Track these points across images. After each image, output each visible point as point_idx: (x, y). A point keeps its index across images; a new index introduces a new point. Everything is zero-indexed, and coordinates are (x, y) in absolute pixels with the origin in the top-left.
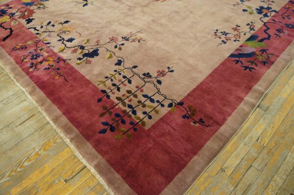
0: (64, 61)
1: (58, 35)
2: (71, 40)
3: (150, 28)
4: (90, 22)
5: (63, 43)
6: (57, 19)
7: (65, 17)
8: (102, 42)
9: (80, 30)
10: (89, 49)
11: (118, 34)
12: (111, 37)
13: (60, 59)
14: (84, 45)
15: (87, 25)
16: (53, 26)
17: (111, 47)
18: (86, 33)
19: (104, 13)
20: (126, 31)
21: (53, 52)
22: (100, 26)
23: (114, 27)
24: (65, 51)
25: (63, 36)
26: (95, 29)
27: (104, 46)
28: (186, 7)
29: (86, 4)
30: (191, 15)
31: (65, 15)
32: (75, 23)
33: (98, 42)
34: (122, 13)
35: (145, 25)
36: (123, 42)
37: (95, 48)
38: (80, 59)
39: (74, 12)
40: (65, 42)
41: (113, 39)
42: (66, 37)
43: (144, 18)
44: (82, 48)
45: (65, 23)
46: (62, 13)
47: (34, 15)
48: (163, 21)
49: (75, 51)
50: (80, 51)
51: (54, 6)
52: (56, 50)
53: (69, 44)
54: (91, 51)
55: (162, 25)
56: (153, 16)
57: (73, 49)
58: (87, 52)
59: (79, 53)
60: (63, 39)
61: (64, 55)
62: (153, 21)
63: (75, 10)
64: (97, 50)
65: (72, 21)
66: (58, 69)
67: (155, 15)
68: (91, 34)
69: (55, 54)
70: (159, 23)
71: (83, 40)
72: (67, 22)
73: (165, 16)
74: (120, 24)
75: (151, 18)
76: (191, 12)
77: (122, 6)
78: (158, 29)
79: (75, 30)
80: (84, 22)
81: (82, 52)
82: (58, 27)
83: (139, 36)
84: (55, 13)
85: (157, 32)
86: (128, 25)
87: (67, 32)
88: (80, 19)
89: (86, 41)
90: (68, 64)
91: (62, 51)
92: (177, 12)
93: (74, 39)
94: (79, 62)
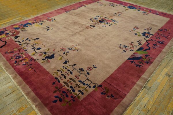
0: (35, 60)
1: (32, 46)
2: (39, 49)
3: (84, 43)
4: (50, 39)
5: (34, 50)
6: (32, 37)
7: (36, 36)
8: (56, 50)
9: (44, 43)
10: (49, 54)
11: (66, 46)
12: (62, 48)
13: (32, 59)
14: (46, 52)
15: (48, 41)
16: (30, 40)
17: (61, 53)
18: (48, 45)
19: (58, 35)
20: (70, 45)
21: (29, 55)
22: (56, 41)
23: (63, 42)
24: (35, 55)
25: (35, 46)
26: (53, 43)
27: (58, 53)
28: (104, 32)
29: (49, 29)
30: (107, 37)
31: (36, 35)
32: (42, 40)
33: (54, 50)
34: (68, 35)
35: (80, 41)
36: (68, 51)
37: (52, 53)
38: (43, 60)
39: (42, 33)
40: (35, 50)
41: (63, 49)
42: (37, 47)
43: (80, 38)
44: (45, 53)
45: (36, 39)
46: (35, 34)
47: (19, 34)
48: (91, 39)
49: (41, 55)
50: (44, 55)
51: (31, 30)
52: (30, 54)
53: (38, 51)
54: (50, 55)
55: (90, 42)
56: (86, 37)
57: (40, 54)
58: (48, 56)
59: (43, 57)
60: (35, 48)
61: (35, 57)
62: (86, 39)
63: (42, 32)
64: (54, 55)
65: (40, 38)
66: (31, 65)
67: (86, 36)
68: (51, 46)
69: (29, 56)
70: (89, 41)
71: (46, 49)
72: (37, 39)
73: (92, 37)
74: (67, 41)
75: (84, 38)
76: (107, 35)
77: (68, 31)
78: (88, 44)
79: (41, 44)
80: (47, 39)
81: (45, 56)
82: (32, 41)
83: (78, 47)
84: (31, 34)
85: (88, 46)
86: (72, 41)
87: (37, 44)
88: (45, 37)
89: (47, 50)
90: (37, 62)
91: (34, 55)
92: (98, 35)
93: (41, 48)
94: (43, 61)
